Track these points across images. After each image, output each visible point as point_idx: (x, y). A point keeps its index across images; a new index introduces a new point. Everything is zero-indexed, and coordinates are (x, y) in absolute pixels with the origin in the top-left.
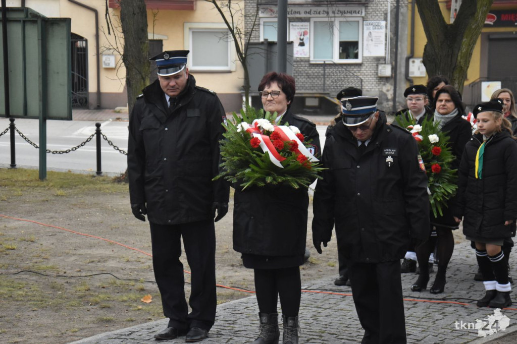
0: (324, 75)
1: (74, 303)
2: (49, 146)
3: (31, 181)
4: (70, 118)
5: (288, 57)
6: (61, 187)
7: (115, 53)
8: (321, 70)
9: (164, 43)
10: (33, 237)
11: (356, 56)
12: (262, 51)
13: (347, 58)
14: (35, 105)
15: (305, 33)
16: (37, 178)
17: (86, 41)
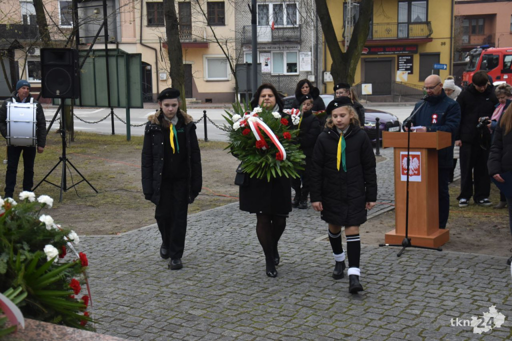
0: (279, 81)
1: (146, 206)
2: (131, 123)
3: (123, 141)
4: (142, 107)
5: (258, 71)
6: (139, 144)
7: (166, 71)
8: (277, 79)
9: (192, 66)
10: (124, 171)
11: (296, 71)
12: (244, 68)
13: (291, 72)
14: (123, 101)
15: (268, 59)
16: (126, 140)
17: (151, 66)
